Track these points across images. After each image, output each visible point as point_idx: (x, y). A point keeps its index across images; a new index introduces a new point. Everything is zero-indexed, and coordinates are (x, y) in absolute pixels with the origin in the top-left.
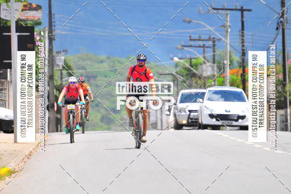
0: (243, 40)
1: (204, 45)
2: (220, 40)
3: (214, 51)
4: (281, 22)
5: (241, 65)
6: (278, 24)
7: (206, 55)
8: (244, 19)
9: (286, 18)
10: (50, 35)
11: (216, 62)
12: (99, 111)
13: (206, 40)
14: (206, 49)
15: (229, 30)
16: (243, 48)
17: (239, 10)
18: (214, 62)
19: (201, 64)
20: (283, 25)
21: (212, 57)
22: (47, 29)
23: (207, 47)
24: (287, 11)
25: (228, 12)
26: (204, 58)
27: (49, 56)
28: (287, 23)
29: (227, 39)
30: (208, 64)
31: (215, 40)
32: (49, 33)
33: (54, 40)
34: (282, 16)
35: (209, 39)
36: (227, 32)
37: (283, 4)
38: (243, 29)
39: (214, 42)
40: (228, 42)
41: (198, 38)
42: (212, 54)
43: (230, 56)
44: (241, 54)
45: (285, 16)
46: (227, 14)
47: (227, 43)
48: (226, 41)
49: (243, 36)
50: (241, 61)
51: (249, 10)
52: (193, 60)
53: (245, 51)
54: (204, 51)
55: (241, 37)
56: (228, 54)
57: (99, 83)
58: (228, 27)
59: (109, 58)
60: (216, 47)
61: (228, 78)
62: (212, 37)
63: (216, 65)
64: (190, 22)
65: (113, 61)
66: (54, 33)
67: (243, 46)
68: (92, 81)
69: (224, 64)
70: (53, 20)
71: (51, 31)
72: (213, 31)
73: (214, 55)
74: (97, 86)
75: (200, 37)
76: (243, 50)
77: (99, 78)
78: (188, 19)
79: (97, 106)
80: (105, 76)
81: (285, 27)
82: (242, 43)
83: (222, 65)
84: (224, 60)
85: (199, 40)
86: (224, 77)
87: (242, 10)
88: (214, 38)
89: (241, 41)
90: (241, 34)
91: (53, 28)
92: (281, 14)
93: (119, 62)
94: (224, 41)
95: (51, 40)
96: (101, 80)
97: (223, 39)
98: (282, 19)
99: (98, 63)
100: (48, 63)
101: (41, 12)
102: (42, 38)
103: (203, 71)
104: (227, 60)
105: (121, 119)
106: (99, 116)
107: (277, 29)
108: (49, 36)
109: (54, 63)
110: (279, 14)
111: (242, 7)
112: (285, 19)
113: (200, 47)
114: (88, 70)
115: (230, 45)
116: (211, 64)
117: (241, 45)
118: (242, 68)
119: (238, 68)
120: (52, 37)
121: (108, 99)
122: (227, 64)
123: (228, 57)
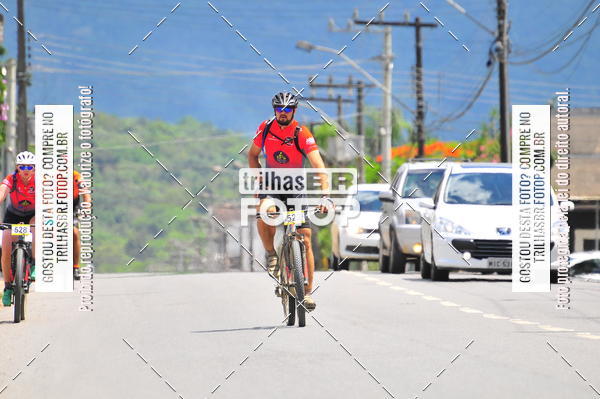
0: (419, 86)
1: (339, 97)
2: (371, 86)
3: (359, 110)
4: (498, 50)
5: (416, 137)
6: (491, 53)
7: (343, 117)
8: (421, 44)
9: (508, 41)
10: (21, 74)
11: (364, 132)
12: (122, 232)
13: (343, 87)
14: (343, 105)
15: (391, 66)
16: (420, 103)
17: (410, 25)
18: (359, 133)
19: (333, 136)
20: (501, 57)
21: (355, 121)
22: (14, 62)
23: (346, 101)
24: (509, 28)
25: (390, 28)
26: (340, 122)
27: (18, 120)
28: (509, 52)
29: (386, 85)
30: (347, 136)
31: (362, 85)
32: (18, 71)
33: (29, 84)
34: (500, 38)
35: (349, 85)
36: (387, 69)
37: (501, 13)
38: (419, 64)
39: (359, 90)
40: (389, 91)
41: (326, 83)
42: (355, 114)
43: (393, 121)
44: (416, 114)
45: (506, 38)
46: (386, 34)
47: (385, 93)
48: (384, 88)
49: (419, 78)
50: (416, 131)
51: (432, 26)
52: (315, 128)
53: (424, 110)
54: (339, 108)
55: (416, 81)
56: (389, 114)
57: (121, 173)
58: (388, 61)
59: (142, 122)
60: (363, 101)
61: (389, 164)
62: (355, 80)
63: (363, 137)
64: (310, 49)
65: (151, 130)
66: (29, 71)
67: (420, 99)
68: (108, 170)
69: (380, 135)
70: (27, 44)
71: (22, 67)
72: (358, 67)
73: (359, 118)
74: (118, 181)
75: (330, 81)
76: (420, 107)
77: (123, 164)
78: (306, 43)
79: (118, 220)
80: (137, 160)
81: (505, 61)
82: (418, 92)
83: (375, 137)
84: (380, 127)
85: (329, 86)
86: (380, 163)
87: (417, 25)
88: (359, 83)
89: (416, 89)
90: (415, 74)
91: (27, 60)
92: (497, 34)
93: (164, 131)
94: (381, 89)
95: (22, 84)
96: (126, 169)
97: (379, 84)
98: (499, 44)
99: (120, 132)
100: (18, 132)
101: (2, 28)
102: (4, 82)
103: (336, 150)
104: (385, 127)
105: (167, 249)
106: (123, 242)
107: (489, 64)
108: (18, 77)
109: (28, 131)
110: (493, 33)
111: (417, 20)
112: (505, 43)
113: (330, 100)
114: (100, 148)
115: (393, 98)
116: (353, 135)
117: (415, 96)
118: (416, 144)
119: (409, 144)
120: (25, 79)
121: (141, 207)
122: (385, 136)
123: (389, 120)
